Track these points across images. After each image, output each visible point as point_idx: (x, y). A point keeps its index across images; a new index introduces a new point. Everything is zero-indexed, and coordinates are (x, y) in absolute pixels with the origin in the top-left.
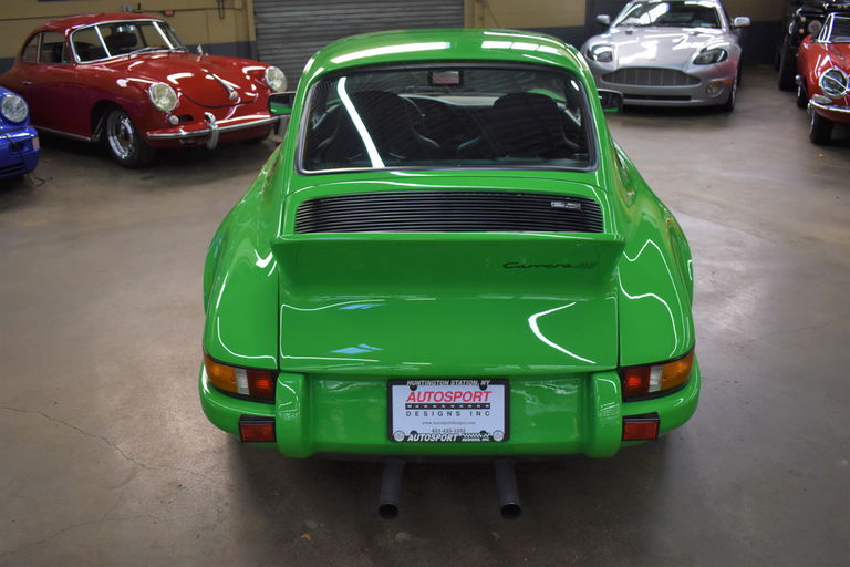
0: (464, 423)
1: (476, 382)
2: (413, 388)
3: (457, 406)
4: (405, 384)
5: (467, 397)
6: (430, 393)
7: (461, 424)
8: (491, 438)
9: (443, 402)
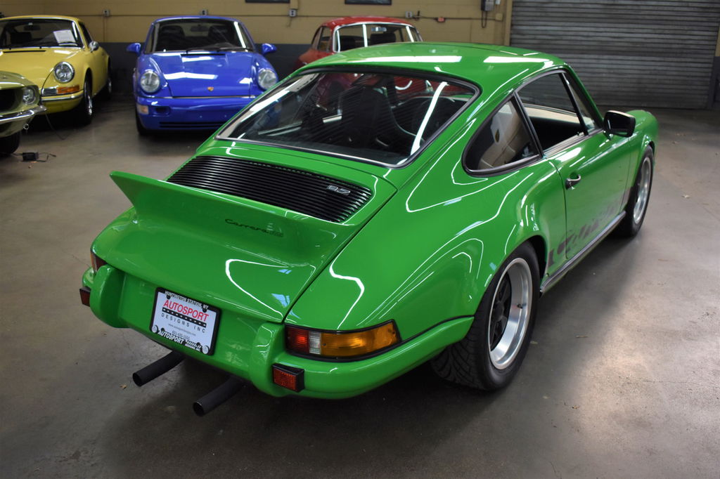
0: (190, 333)
1: (200, 304)
2: (169, 297)
3: (188, 319)
4: (164, 293)
5: (195, 314)
6: (177, 304)
7: (188, 332)
8: (201, 349)
9: (181, 313)
